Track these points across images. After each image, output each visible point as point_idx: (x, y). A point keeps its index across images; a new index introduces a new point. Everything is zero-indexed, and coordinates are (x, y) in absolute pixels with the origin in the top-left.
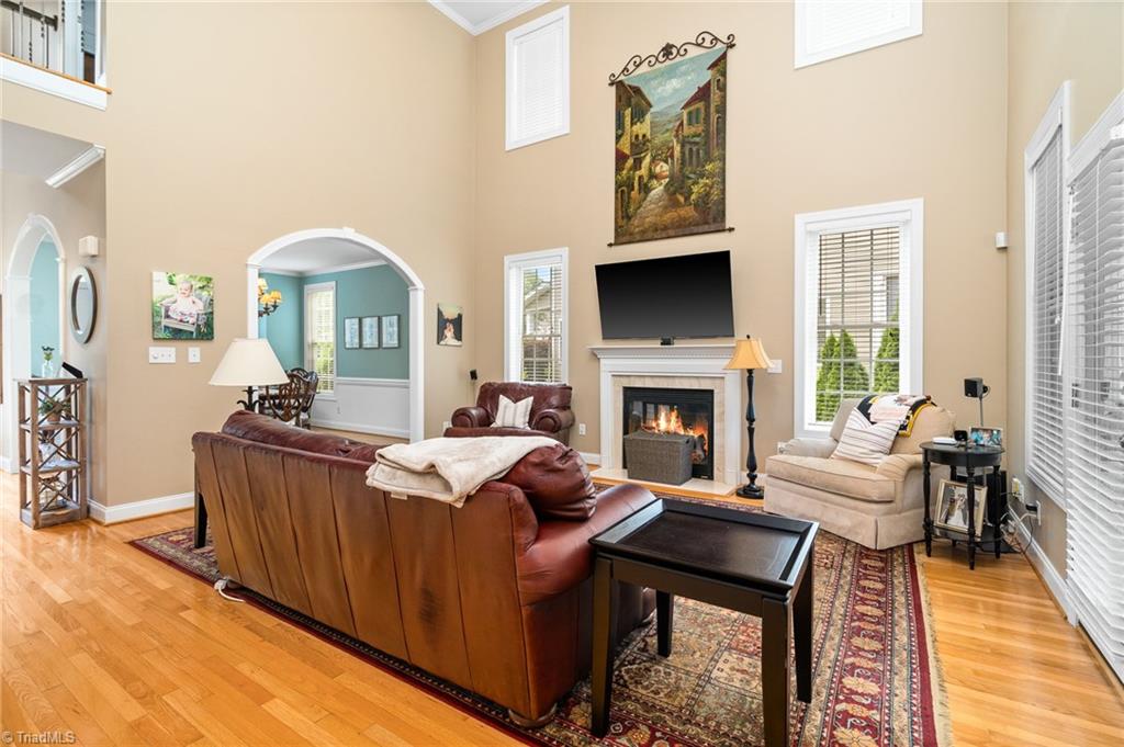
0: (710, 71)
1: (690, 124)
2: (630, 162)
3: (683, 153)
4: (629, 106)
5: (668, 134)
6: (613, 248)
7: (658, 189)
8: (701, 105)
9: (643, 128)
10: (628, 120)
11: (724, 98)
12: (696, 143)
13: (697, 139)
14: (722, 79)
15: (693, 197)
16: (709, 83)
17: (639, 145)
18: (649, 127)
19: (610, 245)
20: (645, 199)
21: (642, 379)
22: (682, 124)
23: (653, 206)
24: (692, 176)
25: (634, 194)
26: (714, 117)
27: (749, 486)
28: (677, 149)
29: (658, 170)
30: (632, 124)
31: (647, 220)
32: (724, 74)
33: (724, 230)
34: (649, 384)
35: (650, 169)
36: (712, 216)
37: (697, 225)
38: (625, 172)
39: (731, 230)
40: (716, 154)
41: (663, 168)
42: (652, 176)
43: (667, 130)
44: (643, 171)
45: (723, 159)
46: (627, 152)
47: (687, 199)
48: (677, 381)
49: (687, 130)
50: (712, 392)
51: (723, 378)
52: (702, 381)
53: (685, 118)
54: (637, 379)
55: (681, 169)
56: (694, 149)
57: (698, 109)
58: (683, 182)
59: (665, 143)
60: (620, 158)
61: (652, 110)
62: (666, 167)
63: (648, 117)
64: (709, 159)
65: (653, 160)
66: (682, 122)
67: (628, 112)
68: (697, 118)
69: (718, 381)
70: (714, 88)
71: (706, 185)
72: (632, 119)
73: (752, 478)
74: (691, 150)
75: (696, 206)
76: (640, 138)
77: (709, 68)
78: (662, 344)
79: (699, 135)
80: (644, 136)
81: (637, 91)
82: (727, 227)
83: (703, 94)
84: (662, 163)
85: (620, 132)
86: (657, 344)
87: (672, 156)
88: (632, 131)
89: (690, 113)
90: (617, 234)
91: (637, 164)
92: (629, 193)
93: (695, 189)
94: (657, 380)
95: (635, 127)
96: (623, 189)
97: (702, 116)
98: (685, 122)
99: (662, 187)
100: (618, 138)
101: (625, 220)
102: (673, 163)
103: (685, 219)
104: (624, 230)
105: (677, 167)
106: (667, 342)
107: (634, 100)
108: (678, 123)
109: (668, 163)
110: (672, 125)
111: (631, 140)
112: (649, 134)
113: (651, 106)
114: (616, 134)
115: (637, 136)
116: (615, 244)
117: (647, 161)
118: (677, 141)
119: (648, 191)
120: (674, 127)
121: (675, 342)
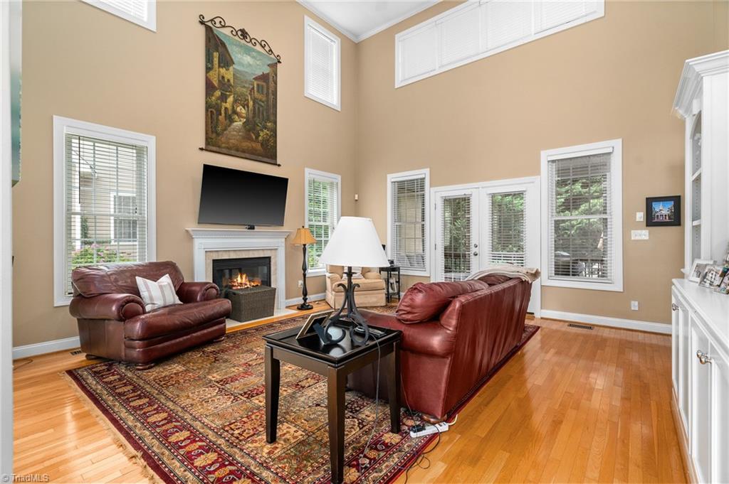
0: (269, 67)
1: (258, 91)
2: (218, 93)
3: (254, 107)
4: (218, 51)
5: (244, 90)
6: (204, 152)
7: (238, 124)
8: (264, 84)
10: (216, 60)
11: (276, 88)
12: (262, 106)
13: (263, 104)
14: (275, 77)
15: (260, 138)
16: (268, 74)
17: (225, 86)
18: (232, 77)
19: (201, 149)
20: (229, 126)
22: (253, 88)
23: (235, 133)
24: (259, 124)
25: (222, 118)
26: (271, 97)
27: (304, 304)
28: (251, 103)
29: (238, 109)
30: (219, 66)
31: (231, 141)
32: (276, 75)
33: (275, 164)
34: (233, 256)
35: (233, 107)
36: (270, 154)
37: (259, 155)
38: (213, 98)
39: (279, 165)
40: (272, 118)
41: (241, 110)
42: (235, 112)
43: (244, 87)
44: (228, 105)
45: (275, 123)
46: (216, 83)
47: (257, 137)
48: (251, 252)
49: (256, 95)
50: (269, 258)
51: (276, 249)
52: (266, 252)
53: (255, 86)
54: (224, 253)
55: (254, 117)
56: (261, 109)
57: (262, 86)
58: (254, 126)
59: (242, 94)
60: (210, 87)
61: (234, 66)
62: (243, 111)
63: (231, 68)
64: (268, 120)
65: (235, 101)
67: (216, 55)
68: (262, 91)
69: (273, 251)
70: (271, 79)
71: (267, 134)
72: (219, 63)
73: (305, 299)
74: (259, 108)
75: (262, 145)
76: (226, 80)
77: (268, 65)
78: (249, 229)
79: (263, 102)
80: (229, 80)
81: (223, 45)
82: (277, 163)
83: (264, 78)
84: (241, 107)
85: (209, 66)
86: (243, 229)
87: (248, 107)
88: (219, 71)
89: (258, 85)
90: (208, 141)
91: (224, 98)
92: (217, 116)
93: (261, 134)
94: (238, 253)
95: (221, 70)
96: (212, 112)
97: (265, 91)
98: (255, 89)
99: (241, 123)
100: (208, 69)
101: (214, 135)
102: (248, 110)
103: (256, 150)
104: (213, 141)
105: (251, 115)
106: (252, 228)
107: (220, 49)
108: (251, 87)
109: (244, 108)
110: (247, 85)
111: (219, 78)
112: (232, 81)
113: (234, 63)
114: (206, 66)
115: (223, 77)
116: (206, 150)
117: (231, 99)
118: (251, 98)
119: (232, 121)
120: (249, 88)
121: (256, 227)
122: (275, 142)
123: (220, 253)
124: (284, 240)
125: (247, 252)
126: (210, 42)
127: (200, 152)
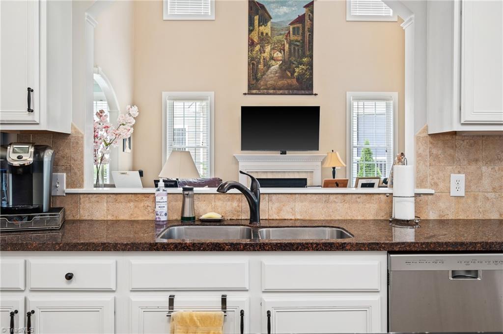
0: (305, 9)
1: (294, 34)
3: (290, 49)
4: (258, 14)
5: (281, 37)
6: (247, 95)
7: (275, 67)
8: (300, 25)
9: (266, 29)
10: (256, 22)
11: (312, 25)
12: (298, 46)
13: (298, 43)
14: (311, 15)
15: (296, 74)
16: (305, 14)
17: (264, 39)
18: (270, 30)
19: (245, 94)
20: (267, 71)
21: (265, 174)
22: (289, 33)
23: (272, 75)
24: (295, 62)
25: (261, 66)
26: (307, 34)
28: (287, 46)
29: (275, 55)
30: (259, 26)
31: (269, 82)
32: (312, 12)
33: (312, 94)
35: (271, 54)
36: (305, 85)
37: (294, 89)
38: (254, 52)
39: (316, 95)
40: (308, 53)
41: (278, 55)
42: (272, 58)
43: (281, 34)
44: (266, 55)
45: (311, 57)
46: (256, 40)
47: (292, 74)
48: (287, 174)
49: (292, 37)
50: (306, 179)
51: (313, 172)
52: (301, 174)
53: (291, 30)
55: (289, 58)
56: (296, 48)
57: (298, 28)
58: (290, 64)
59: (279, 41)
60: (252, 44)
61: (271, 20)
62: (280, 55)
63: (269, 24)
64: (304, 55)
65: (273, 49)
66: (290, 32)
67: (257, 18)
68: (298, 32)
69: (309, 174)
70: (307, 18)
71: (303, 69)
72: (259, 23)
74: (294, 48)
75: (298, 79)
76: (264, 34)
77: (304, 7)
78: (281, 154)
79: (299, 41)
80: (267, 34)
81: (262, 7)
82: (314, 93)
83: (301, 19)
84: (278, 52)
85: (251, 28)
86: (277, 154)
87: (284, 50)
88: (259, 30)
89: (294, 28)
90: (250, 87)
91: (262, 51)
92: (257, 66)
93: (297, 70)
95: (260, 28)
96: (253, 63)
97: (301, 32)
98: (291, 32)
99: (278, 66)
100: (250, 31)
101: (255, 81)
102: (284, 53)
103: (291, 85)
104: (254, 85)
105: (287, 57)
106: (284, 153)
107: (260, 12)
108: (287, 32)
109: (281, 53)
110: (283, 33)
111: (259, 34)
112: (269, 34)
113: (271, 18)
114: (249, 29)
115: (262, 33)
116: (248, 94)
117: (268, 49)
118: (287, 42)
119: (269, 67)
120: (285, 34)
121: (287, 152)
122: (312, 74)
123: (259, 174)
124: (320, 163)
125: (282, 174)
126: (251, 10)
127: (244, 96)
